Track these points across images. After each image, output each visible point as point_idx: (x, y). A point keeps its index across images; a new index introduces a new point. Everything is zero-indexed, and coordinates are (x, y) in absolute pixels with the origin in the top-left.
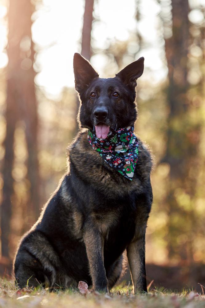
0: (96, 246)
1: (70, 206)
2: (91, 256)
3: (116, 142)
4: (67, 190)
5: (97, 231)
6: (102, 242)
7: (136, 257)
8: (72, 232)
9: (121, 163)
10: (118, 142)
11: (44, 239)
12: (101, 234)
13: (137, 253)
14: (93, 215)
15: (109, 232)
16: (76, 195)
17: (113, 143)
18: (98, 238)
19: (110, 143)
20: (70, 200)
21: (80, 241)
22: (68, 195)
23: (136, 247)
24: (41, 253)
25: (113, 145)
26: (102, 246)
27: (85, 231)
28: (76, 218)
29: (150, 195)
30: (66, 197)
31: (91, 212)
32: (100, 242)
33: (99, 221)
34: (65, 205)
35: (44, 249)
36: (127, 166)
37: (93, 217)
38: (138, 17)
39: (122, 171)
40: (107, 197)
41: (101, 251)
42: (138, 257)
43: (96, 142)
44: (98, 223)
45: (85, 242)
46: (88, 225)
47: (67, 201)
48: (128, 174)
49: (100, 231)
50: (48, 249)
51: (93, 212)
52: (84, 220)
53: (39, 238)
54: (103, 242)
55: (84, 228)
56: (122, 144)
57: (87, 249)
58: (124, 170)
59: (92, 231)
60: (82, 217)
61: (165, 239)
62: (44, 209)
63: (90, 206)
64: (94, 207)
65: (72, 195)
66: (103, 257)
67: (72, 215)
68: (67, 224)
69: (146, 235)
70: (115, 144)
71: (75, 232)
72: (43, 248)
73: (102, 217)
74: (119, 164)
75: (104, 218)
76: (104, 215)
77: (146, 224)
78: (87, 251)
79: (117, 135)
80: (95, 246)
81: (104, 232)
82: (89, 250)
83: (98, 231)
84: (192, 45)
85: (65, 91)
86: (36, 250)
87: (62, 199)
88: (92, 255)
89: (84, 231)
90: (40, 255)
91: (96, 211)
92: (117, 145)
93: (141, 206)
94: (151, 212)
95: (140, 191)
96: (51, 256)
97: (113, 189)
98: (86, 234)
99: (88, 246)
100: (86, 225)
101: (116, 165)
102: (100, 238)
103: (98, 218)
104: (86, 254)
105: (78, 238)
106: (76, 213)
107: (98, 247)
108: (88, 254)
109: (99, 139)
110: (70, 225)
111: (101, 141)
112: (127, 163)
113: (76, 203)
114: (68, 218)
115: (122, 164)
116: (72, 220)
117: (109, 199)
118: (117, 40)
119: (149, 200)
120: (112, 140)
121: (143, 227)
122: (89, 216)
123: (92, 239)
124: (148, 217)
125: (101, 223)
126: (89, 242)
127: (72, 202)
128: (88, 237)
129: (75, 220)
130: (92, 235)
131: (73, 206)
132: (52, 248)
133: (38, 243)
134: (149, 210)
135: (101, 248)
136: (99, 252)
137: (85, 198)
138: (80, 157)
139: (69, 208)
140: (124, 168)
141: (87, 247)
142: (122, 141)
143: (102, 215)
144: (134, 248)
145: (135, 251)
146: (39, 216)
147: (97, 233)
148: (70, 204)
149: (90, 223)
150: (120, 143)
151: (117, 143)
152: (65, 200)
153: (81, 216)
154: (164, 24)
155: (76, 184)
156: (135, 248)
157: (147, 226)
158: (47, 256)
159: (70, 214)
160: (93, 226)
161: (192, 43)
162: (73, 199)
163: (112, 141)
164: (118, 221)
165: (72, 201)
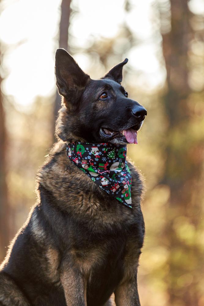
0: (77, 290)
1: (44, 242)
2: (71, 303)
3: (113, 157)
4: (39, 223)
5: (78, 271)
6: (84, 284)
7: (126, 303)
8: (47, 274)
9: (119, 188)
10: (116, 157)
11: (11, 283)
12: (83, 275)
13: (127, 299)
14: (73, 252)
15: (93, 273)
16: (52, 228)
17: (111, 159)
18: (79, 280)
19: (107, 159)
20: (43, 236)
21: (56, 285)
22: (41, 229)
23: (125, 290)
24: (9, 299)
25: (110, 161)
26: (84, 289)
27: (63, 271)
28: (52, 256)
29: (142, 226)
30: (38, 232)
31: (70, 249)
32: (82, 285)
33: (80, 259)
34: (38, 242)
35: (12, 294)
36: (125, 191)
37: (73, 254)
38: (128, 7)
39: (120, 197)
40: (91, 231)
41: (84, 296)
42: (129, 304)
43: (89, 157)
44: (78, 262)
45: (63, 285)
46: (67, 265)
47: (41, 237)
48: (126, 201)
49: (82, 271)
50: (16, 295)
51: (72, 249)
52: (61, 258)
53: (5, 281)
54: (86, 284)
55: (61, 268)
56: (120, 160)
57: (65, 294)
58: (122, 196)
59: (71, 271)
60: (59, 254)
61: (165, 280)
62: (11, 246)
63: (69, 242)
64: (74, 243)
65: (45, 230)
66: (86, 303)
67: (45, 254)
68: (40, 264)
69: (138, 275)
70: (112, 160)
71: (50, 274)
72: (10, 293)
73: (83, 255)
74: (117, 190)
75: (86, 256)
76: (87, 252)
77: (137, 261)
78: (66, 296)
79: (116, 149)
80: (75, 289)
81: (86, 273)
82: (69, 295)
83: (80, 272)
84: (193, 41)
85: (39, 101)
86: (3, 295)
87: (34, 235)
88: (72, 301)
89: (61, 271)
90: (8, 301)
91: (76, 247)
92: (114, 161)
93: (132, 240)
94: (143, 247)
95: (131, 221)
96: (20, 302)
97: (100, 220)
98: (65, 275)
99: (67, 289)
100: (64, 264)
101: (113, 191)
102: (81, 280)
103: (79, 256)
104: (65, 299)
105: (54, 281)
106: (52, 250)
107: (79, 291)
108: (67, 300)
109: (95, 153)
110: (43, 266)
111: (97, 156)
112: (125, 187)
113: (51, 238)
114: (41, 257)
115: (120, 190)
116: (46, 259)
117: (95, 232)
118: (102, 37)
119: (141, 232)
120: (110, 154)
121: (134, 266)
122: (68, 254)
123: (72, 281)
124: (140, 253)
125: (83, 261)
126: (68, 285)
127: (46, 238)
128: (67, 278)
129: (51, 259)
130: (72, 277)
131: (47, 242)
132: (21, 293)
133: (5, 287)
134: (140, 245)
135: (83, 293)
136: (80, 298)
137: (63, 232)
138: (60, 182)
139: (42, 246)
140: (122, 194)
141: (66, 291)
142: (120, 156)
143: (84, 252)
144: (123, 292)
145: (125, 296)
146: (5, 255)
147: (78, 274)
148: (44, 240)
149: (69, 261)
150: (117, 159)
151: (114, 159)
152: (37, 236)
153: (57, 254)
154: (161, 15)
155: (51, 215)
156: (125, 292)
157: (139, 264)
158: (16, 303)
159: (43, 253)
160: (73, 265)
161: (193, 38)
162: (47, 235)
163: (110, 156)
164: (104, 259)
165: (47, 236)
